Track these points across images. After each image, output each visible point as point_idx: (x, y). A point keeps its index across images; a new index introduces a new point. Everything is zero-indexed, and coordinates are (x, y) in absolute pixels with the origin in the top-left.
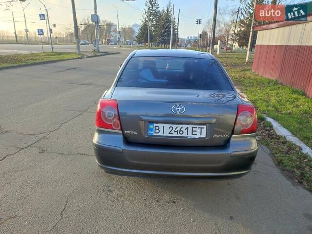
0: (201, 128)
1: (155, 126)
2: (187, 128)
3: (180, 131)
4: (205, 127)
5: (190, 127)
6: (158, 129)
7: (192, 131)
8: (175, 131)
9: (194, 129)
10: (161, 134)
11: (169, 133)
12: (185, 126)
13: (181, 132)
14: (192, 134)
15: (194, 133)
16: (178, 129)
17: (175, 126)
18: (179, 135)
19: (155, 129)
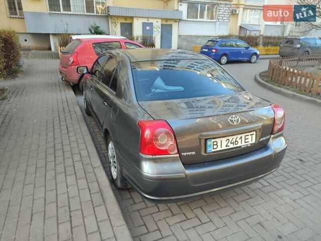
0: (252, 135)
1: (213, 142)
2: (241, 137)
3: (236, 141)
4: (254, 133)
5: (243, 136)
6: (216, 145)
7: (245, 139)
8: (231, 143)
9: (247, 137)
10: (219, 149)
11: (226, 146)
12: (239, 136)
13: (236, 143)
14: (245, 142)
15: (246, 141)
16: (234, 140)
17: (230, 138)
18: (235, 146)
19: (213, 145)
